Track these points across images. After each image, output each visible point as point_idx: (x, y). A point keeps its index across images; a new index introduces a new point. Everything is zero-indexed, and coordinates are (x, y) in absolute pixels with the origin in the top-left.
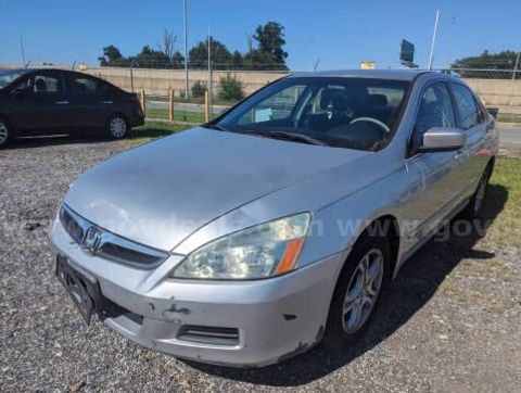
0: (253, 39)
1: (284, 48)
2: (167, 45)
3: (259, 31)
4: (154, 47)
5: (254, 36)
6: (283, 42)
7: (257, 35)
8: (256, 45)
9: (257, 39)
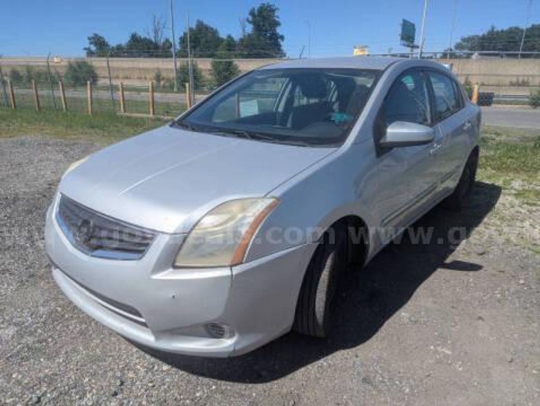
0: (247, 23)
1: (279, 31)
2: (156, 32)
3: (252, 13)
4: (142, 35)
5: (248, 20)
6: (278, 24)
7: (250, 18)
8: (250, 28)
9: (250, 22)
